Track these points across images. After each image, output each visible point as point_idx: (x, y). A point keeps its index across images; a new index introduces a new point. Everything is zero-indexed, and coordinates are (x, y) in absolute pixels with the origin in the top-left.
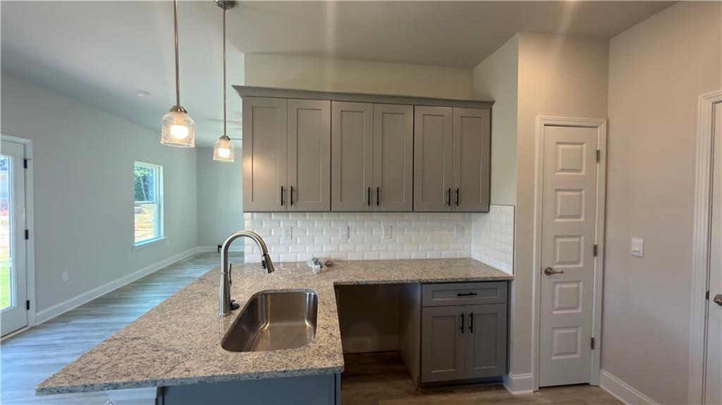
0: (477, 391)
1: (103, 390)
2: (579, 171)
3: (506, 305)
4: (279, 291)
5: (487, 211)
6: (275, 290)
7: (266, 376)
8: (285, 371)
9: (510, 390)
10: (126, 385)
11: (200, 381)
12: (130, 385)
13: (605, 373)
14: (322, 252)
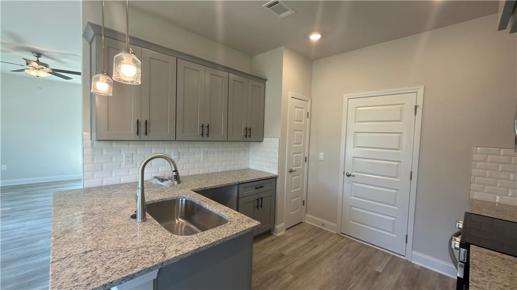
0: (262, 239)
1: (121, 283)
2: (302, 121)
3: (274, 191)
4: (156, 201)
5: (261, 141)
6: (153, 201)
7: (228, 239)
8: (237, 233)
9: (275, 234)
10: (140, 274)
11: (192, 254)
12: (143, 272)
13: (308, 215)
14: (158, 172)
